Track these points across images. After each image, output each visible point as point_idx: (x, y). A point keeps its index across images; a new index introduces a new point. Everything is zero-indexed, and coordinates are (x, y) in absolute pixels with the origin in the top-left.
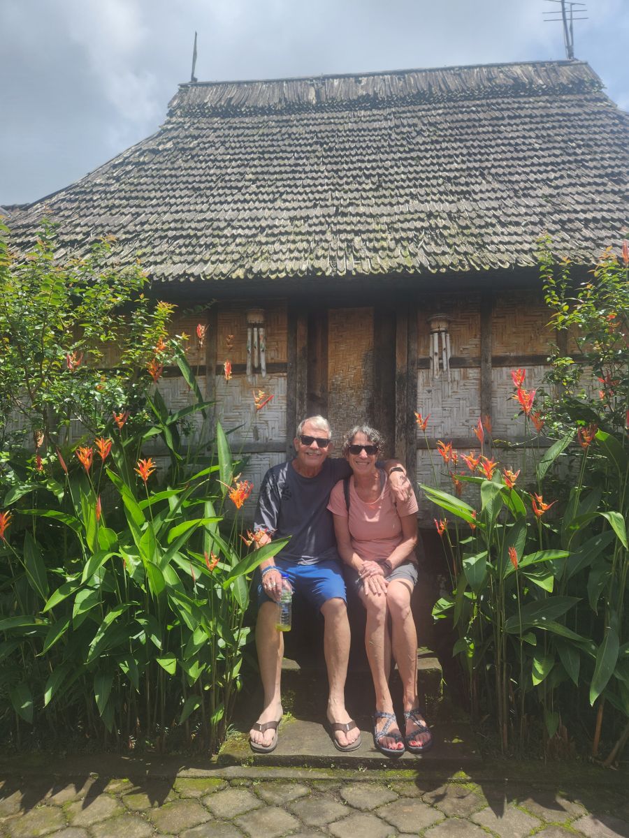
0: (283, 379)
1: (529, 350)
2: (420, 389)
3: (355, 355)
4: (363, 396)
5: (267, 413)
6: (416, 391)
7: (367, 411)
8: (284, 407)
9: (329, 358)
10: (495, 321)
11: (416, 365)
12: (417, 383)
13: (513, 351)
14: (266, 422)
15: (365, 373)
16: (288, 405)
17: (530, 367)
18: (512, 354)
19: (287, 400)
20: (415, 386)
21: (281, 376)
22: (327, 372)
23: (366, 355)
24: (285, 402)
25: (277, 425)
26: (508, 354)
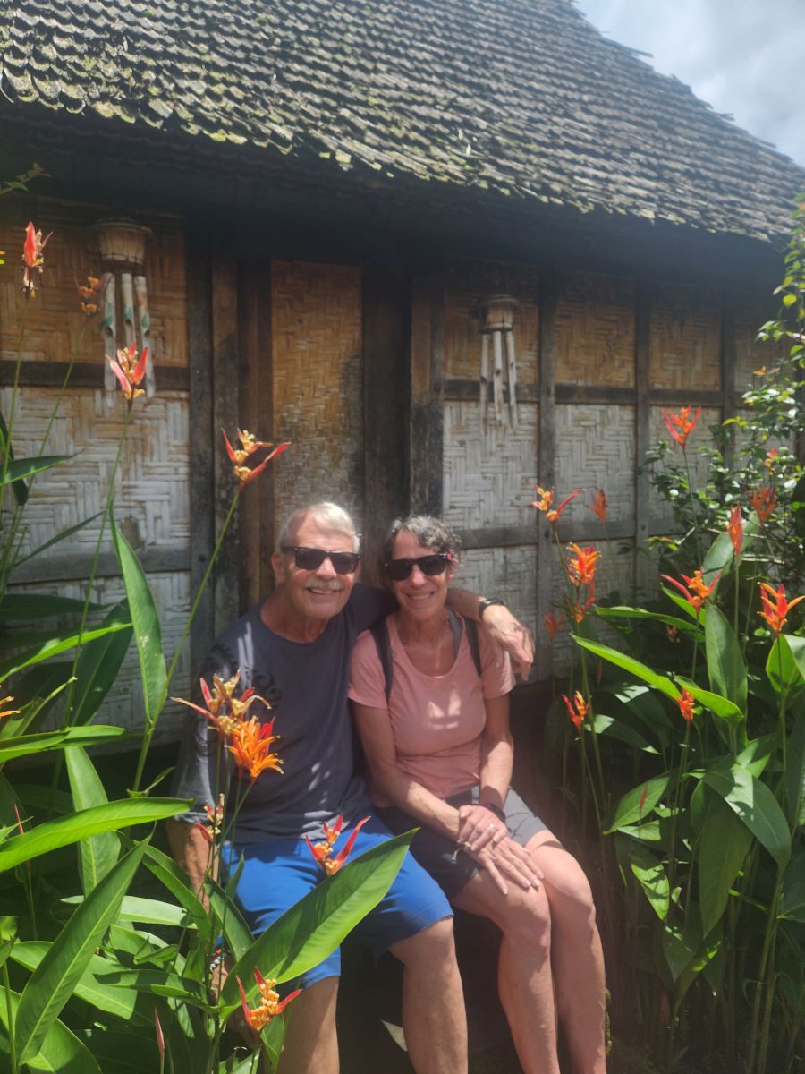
0: (177, 405)
1: (601, 378)
2: (448, 439)
3: (328, 364)
4: (344, 448)
5: (139, 483)
6: (441, 443)
7: (351, 480)
8: (184, 470)
9: (275, 366)
10: (558, 322)
11: (442, 392)
12: (442, 427)
13: (579, 378)
14: (141, 504)
15: (347, 403)
16: (191, 465)
17: (603, 407)
18: (581, 383)
19: (190, 454)
20: (439, 433)
21: (174, 399)
22: (271, 395)
23: (347, 365)
24: (185, 457)
25: (166, 512)
26: (574, 382)
